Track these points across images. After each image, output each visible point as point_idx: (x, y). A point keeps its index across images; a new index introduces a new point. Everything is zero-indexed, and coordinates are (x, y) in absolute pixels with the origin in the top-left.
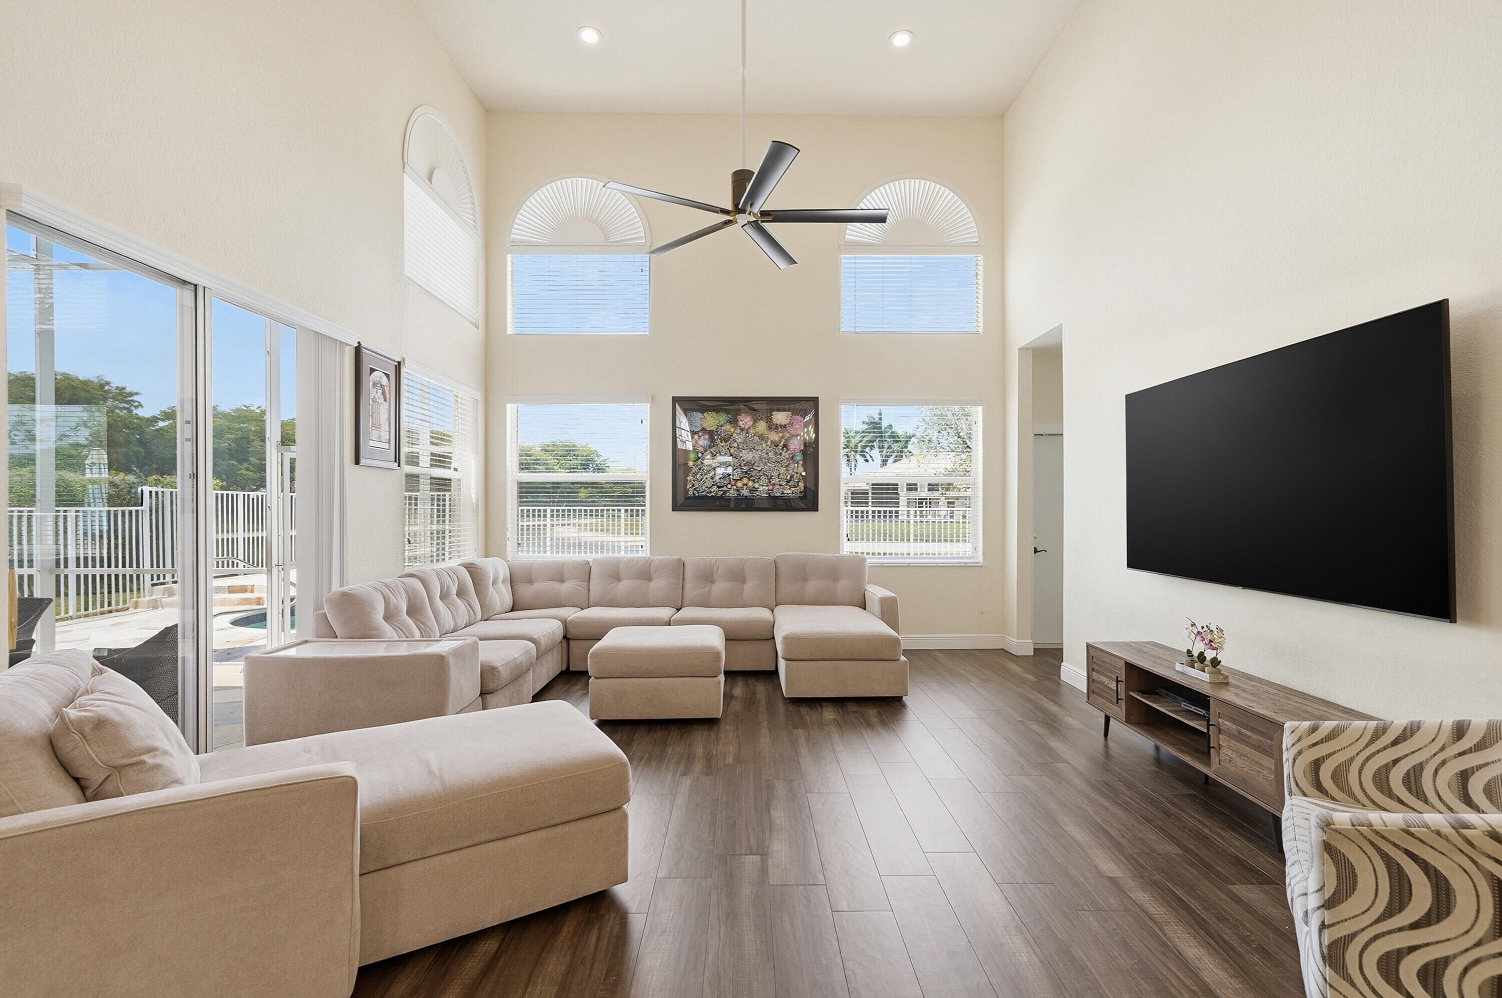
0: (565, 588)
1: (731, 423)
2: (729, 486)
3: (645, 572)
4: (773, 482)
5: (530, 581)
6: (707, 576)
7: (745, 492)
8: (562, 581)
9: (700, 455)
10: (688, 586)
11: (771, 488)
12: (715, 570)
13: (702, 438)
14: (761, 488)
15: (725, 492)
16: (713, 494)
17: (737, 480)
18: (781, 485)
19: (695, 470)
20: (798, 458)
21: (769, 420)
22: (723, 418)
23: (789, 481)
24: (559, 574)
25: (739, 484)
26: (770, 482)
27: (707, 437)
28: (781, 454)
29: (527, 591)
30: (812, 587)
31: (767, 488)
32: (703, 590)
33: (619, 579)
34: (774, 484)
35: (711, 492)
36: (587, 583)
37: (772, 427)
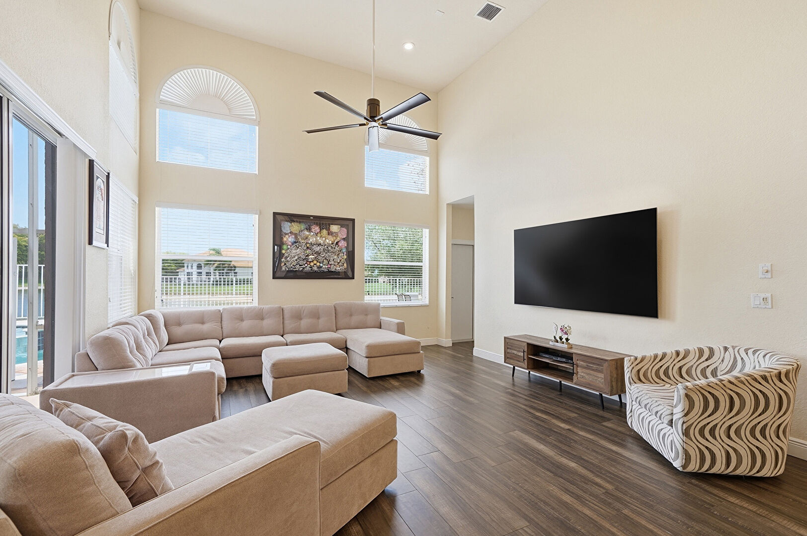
0: (206, 327)
1: (307, 229)
2: (306, 265)
3: (259, 315)
4: (330, 263)
5: (179, 324)
6: (298, 315)
7: (315, 268)
8: (203, 323)
9: (289, 247)
10: (286, 322)
11: (329, 266)
12: (302, 312)
13: (291, 237)
14: (324, 266)
15: (304, 268)
16: (297, 269)
17: (310, 262)
18: (335, 265)
19: (286, 255)
20: (344, 251)
21: (328, 229)
22: (303, 226)
23: (339, 263)
24: (201, 319)
25: (312, 264)
26: (328, 263)
27: (293, 236)
28: (335, 248)
29: (178, 331)
30: (355, 319)
31: (327, 267)
32: (296, 324)
33: (242, 320)
34: (331, 265)
35: (296, 268)
36: (220, 324)
37: (330, 233)
